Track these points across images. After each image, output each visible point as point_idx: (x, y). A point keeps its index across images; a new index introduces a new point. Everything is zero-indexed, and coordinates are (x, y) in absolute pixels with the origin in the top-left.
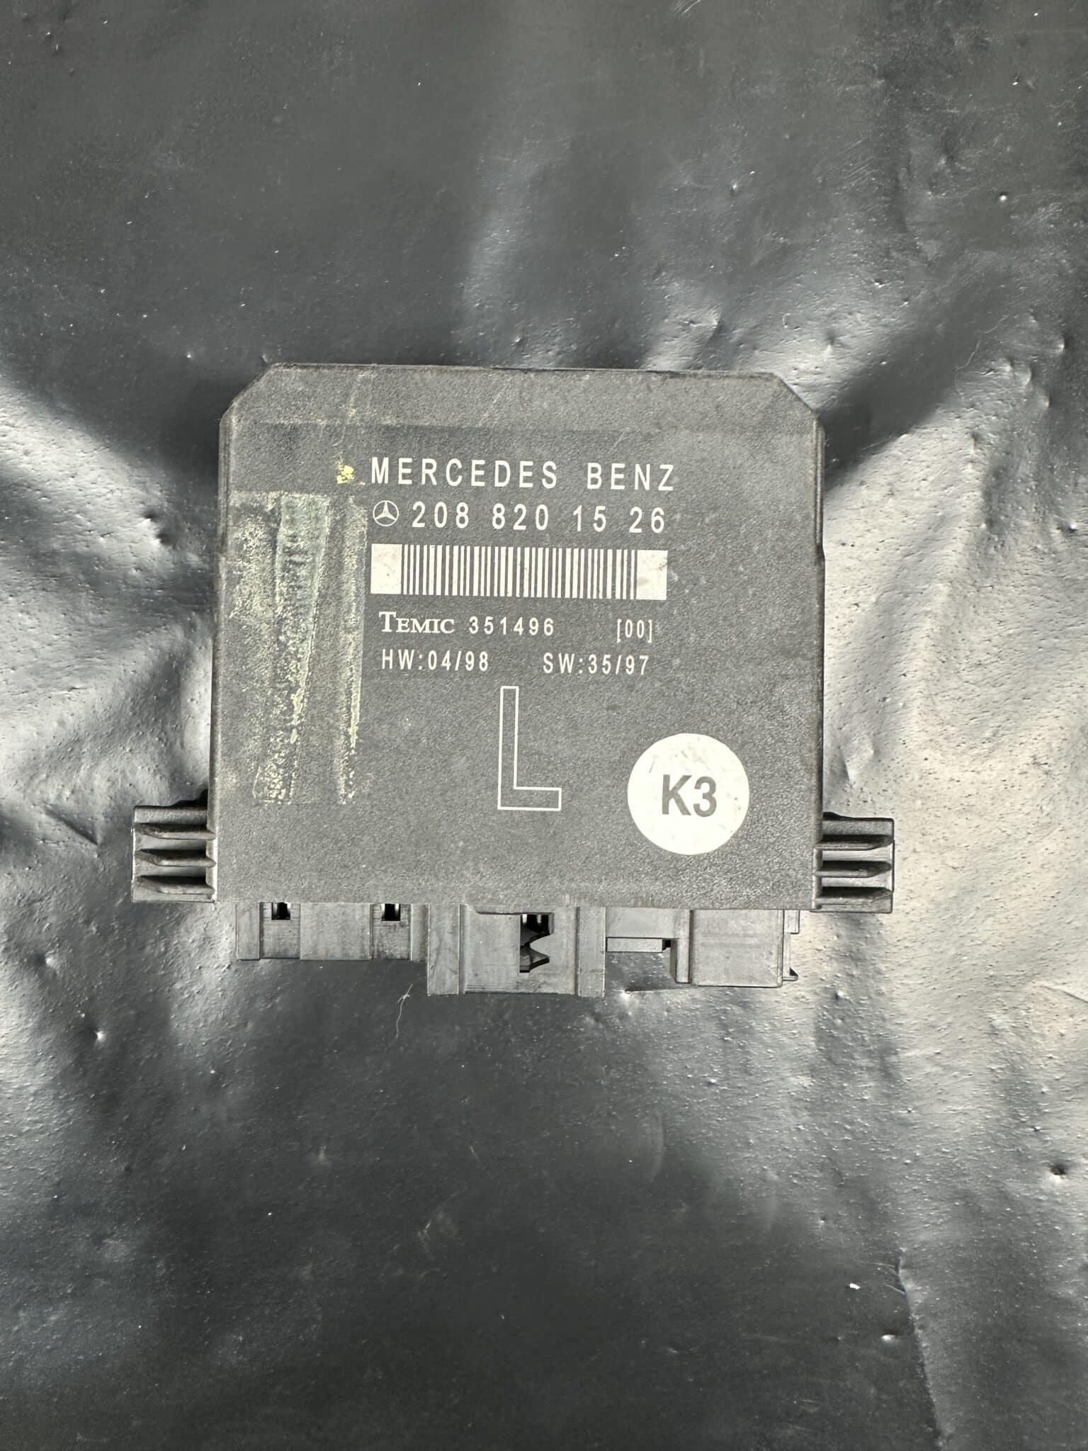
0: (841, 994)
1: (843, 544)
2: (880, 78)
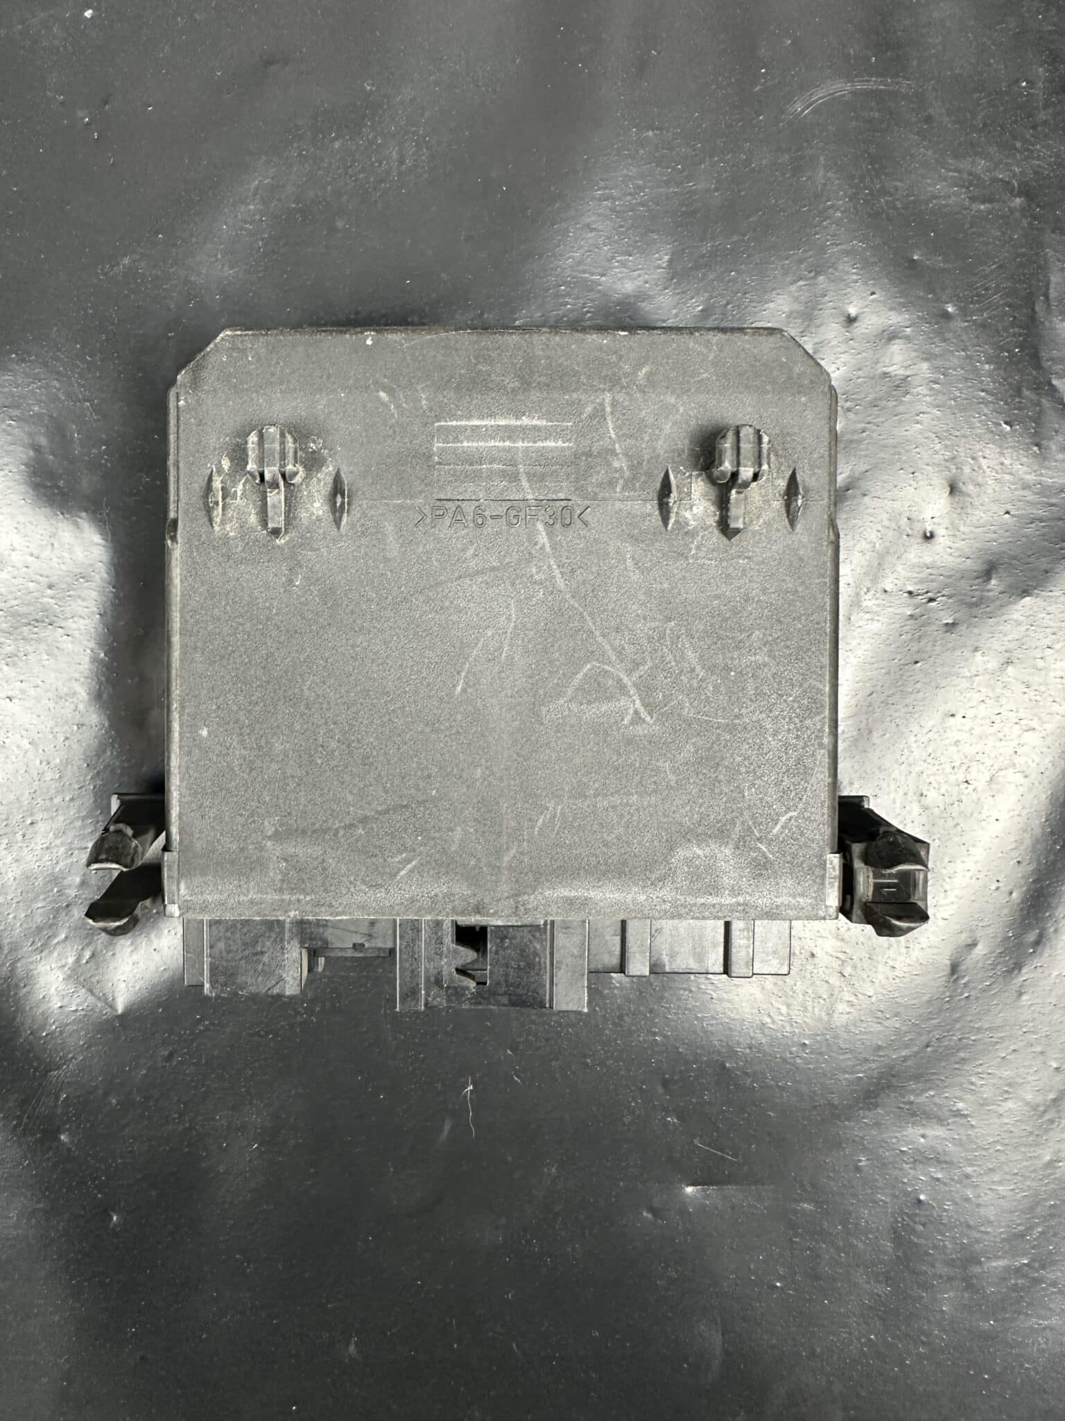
0: (922, 1197)
1: (953, 715)
2: (1019, 195)
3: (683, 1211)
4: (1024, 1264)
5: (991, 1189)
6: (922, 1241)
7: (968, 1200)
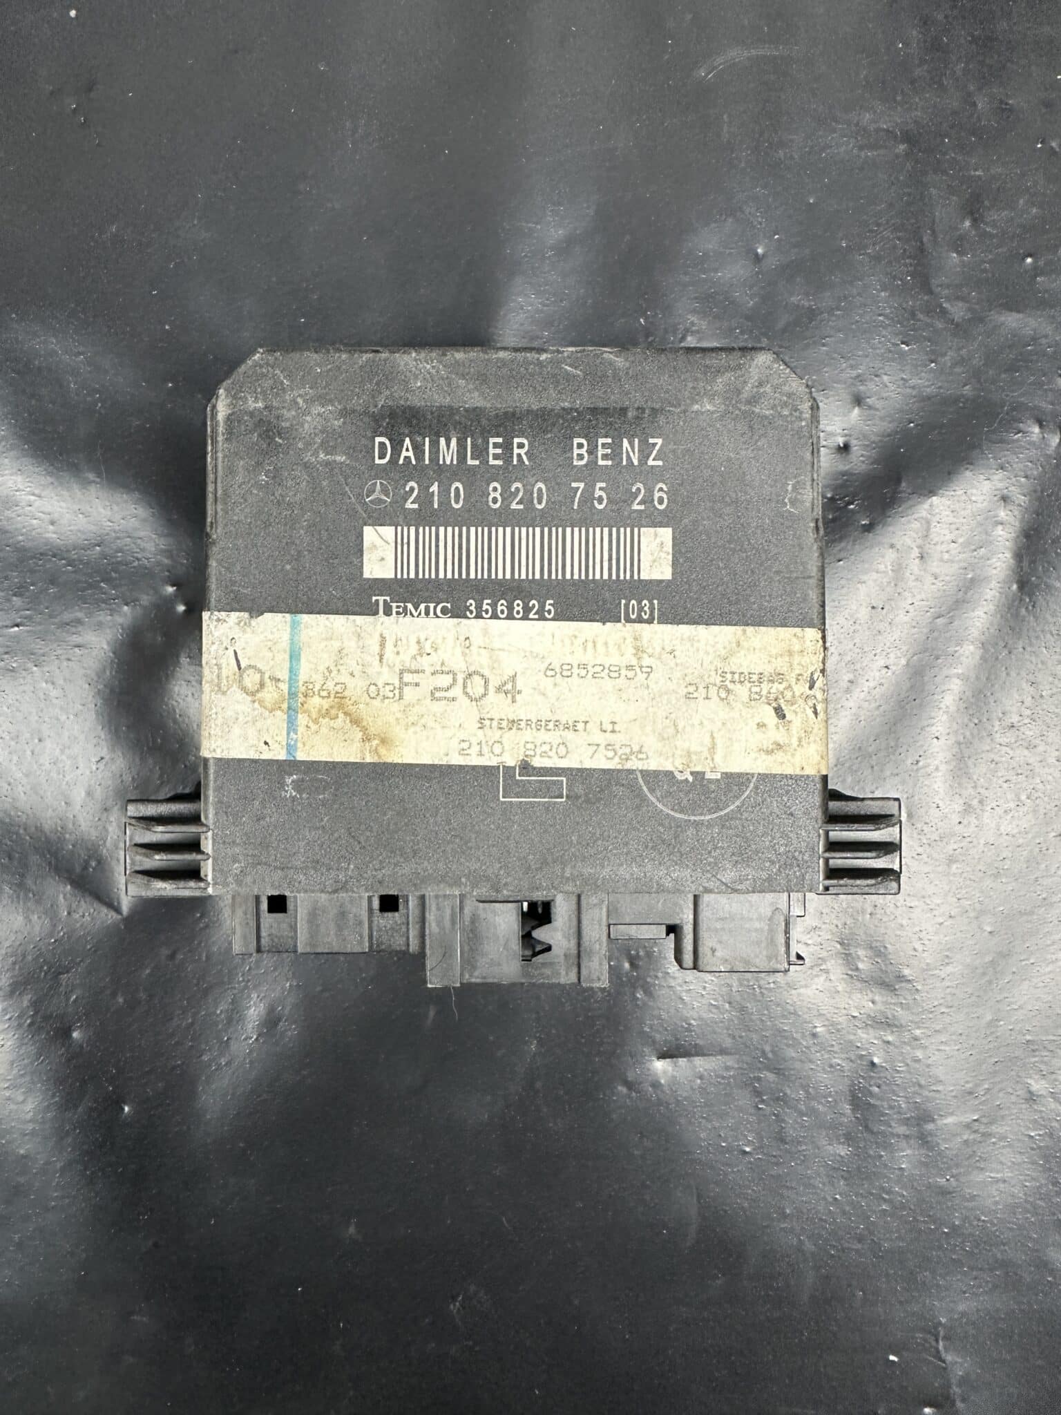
3: (656, 1085)
4: (975, 1120)
5: (939, 1050)
6: (878, 1103)
7: (918, 1061)
